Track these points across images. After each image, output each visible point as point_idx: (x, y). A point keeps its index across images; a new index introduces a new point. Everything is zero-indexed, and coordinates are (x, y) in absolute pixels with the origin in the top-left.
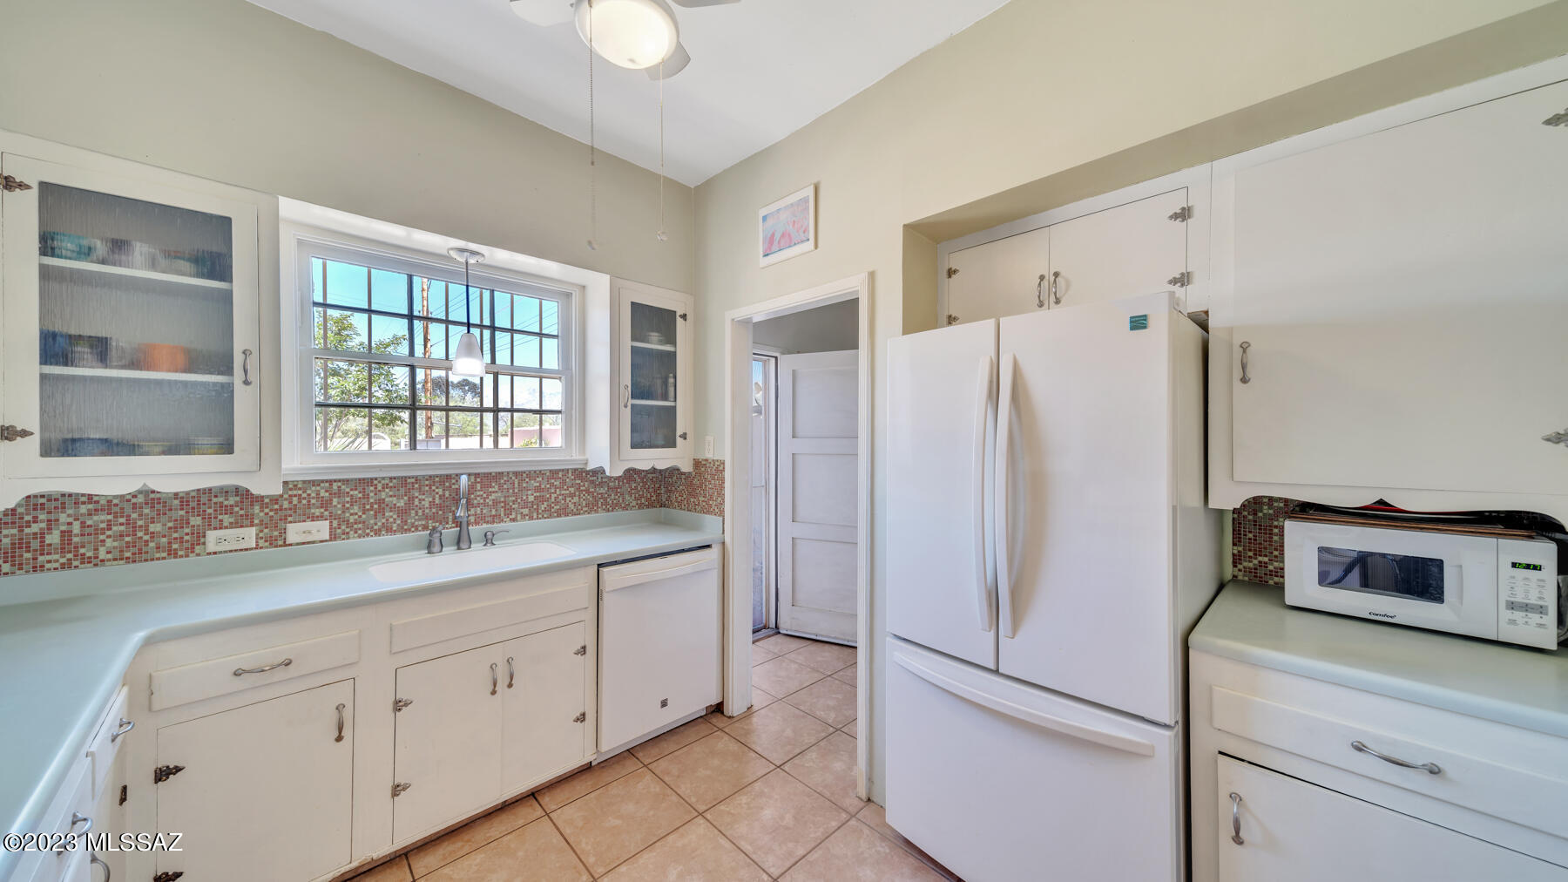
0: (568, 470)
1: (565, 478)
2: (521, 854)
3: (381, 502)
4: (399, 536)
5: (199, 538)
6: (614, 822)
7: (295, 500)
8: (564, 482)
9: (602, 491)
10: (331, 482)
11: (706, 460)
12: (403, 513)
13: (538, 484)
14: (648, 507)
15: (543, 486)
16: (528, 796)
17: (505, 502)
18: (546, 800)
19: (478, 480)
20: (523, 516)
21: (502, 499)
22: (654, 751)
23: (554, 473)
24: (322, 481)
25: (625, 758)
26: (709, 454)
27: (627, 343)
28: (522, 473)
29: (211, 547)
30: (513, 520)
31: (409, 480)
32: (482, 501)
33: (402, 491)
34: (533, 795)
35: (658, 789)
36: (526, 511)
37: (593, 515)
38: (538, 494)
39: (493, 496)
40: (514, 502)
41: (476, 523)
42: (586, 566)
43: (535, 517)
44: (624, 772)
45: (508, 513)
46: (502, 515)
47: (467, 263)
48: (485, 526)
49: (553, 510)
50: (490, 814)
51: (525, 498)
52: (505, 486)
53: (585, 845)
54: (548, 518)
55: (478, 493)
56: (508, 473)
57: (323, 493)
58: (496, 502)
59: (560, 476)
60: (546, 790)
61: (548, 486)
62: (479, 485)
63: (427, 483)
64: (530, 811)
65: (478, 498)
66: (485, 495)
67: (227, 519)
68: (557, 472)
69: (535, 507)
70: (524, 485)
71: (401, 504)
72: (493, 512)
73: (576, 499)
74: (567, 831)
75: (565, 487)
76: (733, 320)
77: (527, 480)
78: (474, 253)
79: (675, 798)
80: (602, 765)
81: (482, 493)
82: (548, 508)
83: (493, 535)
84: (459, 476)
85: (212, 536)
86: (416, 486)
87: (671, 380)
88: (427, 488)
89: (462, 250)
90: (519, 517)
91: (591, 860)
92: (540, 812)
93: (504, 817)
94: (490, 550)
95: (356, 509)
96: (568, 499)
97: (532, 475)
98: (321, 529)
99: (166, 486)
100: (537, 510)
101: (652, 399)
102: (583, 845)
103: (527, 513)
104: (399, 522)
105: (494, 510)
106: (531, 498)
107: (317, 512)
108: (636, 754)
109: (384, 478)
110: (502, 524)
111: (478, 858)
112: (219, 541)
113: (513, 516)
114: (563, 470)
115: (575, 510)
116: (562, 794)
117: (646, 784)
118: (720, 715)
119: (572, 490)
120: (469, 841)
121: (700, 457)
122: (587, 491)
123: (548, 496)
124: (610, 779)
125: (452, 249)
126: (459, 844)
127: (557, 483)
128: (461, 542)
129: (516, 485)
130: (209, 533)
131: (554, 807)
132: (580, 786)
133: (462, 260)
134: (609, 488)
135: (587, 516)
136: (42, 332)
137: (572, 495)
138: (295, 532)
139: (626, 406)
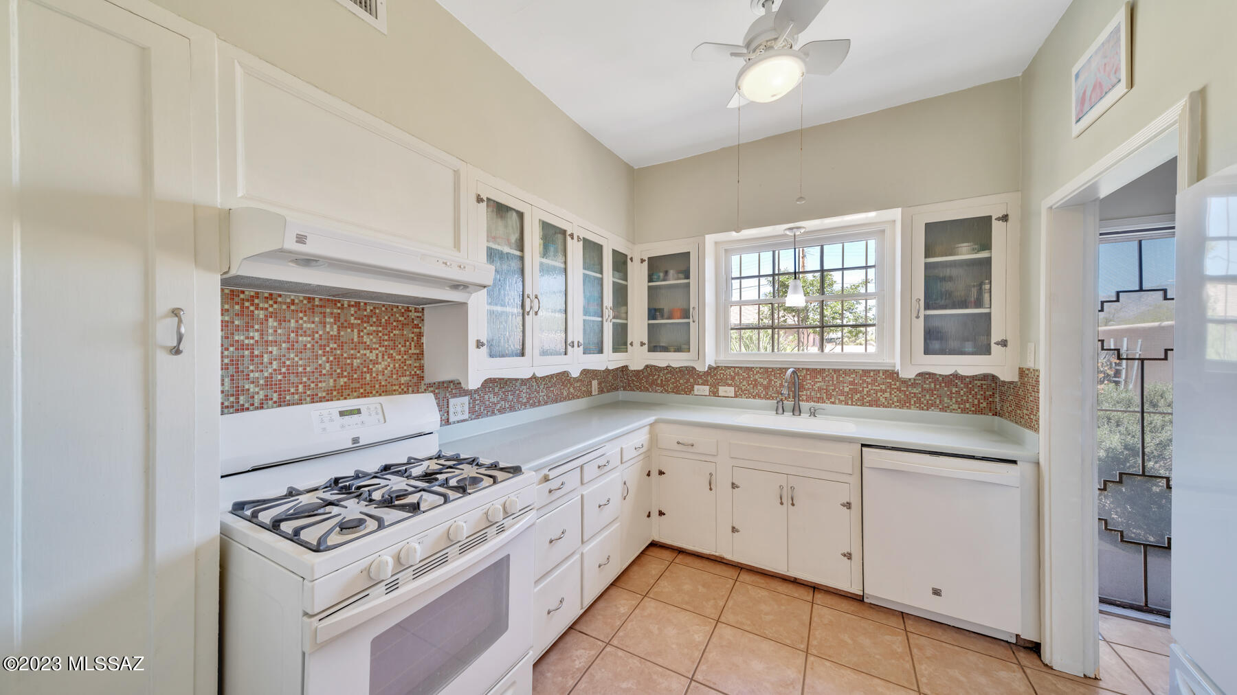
0: (879, 371)
1: (876, 377)
2: (783, 608)
3: (756, 380)
4: (764, 401)
5: (692, 389)
6: (846, 638)
7: (722, 375)
8: (875, 380)
9: (915, 390)
10: (735, 368)
11: (1028, 369)
12: (766, 388)
13: (852, 380)
14: (975, 412)
15: (856, 382)
16: (811, 587)
17: (826, 389)
18: (818, 596)
19: (808, 373)
20: (841, 402)
21: (825, 387)
22: (925, 629)
23: (866, 372)
24: (732, 367)
25: (893, 615)
26: (1030, 364)
27: (920, 261)
28: (839, 370)
29: (696, 393)
30: (833, 403)
31: (769, 370)
32: (811, 387)
33: (766, 375)
34: (815, 588)
35: (899, 650)
36: (842, 398)
37: (905, 411)
38: (852, 387)
39: (818, 385)
40: (833, 390)
41: (807, 401)
42: (850, 442)
43: (850, 403)
44: (884, 622)
45: (829, 396)
46: (825, 398)
47: (795, 235)
48: (812, 403)
49: (865, 400)
50: (786, 580)
51: (841, 388)
52: (827, 379)
53: (818, 633)
54: (861, 406)
55: (808, 381)
56: (829, 369)
57: (732, 374)
58: (820, 389)
59: (872, 374)
60: (823, 591)
61: (861, 382)
62: (808, 376)
63: (778, 372)
64: (807, 595)
65: (808, 385)
66: (813, 383)
67: (701, 381)
68: (869, 371)
69: (850, 396)
70: (841, 379)
71: (765, 383)
72: (818, 395)
73: (887, 395)
74: (815, 619)
75: (877, 384)
76: (1051, 208)
77: (843, 376)
78: (798, 228)
79: (908, 666)
80: (872, 606)
81: (810, 381)
82: (861, 398)
83: (815, 410)
84: (787, 369)
85: (696, 387)
86: (773, 373)
87: (987, 287)
88: (778, 375)
89: (791, 229)
90: (837, 401)
91: (814, 642)
92: (810, 598)
93: (791, 586)
94: (813, 420)
95: (745, 383)
96: (879, 394)
97: (847, 372)
98: (730, 391)
99: (675, 365)
100: (852, 398)
101: (967, 307)
102: (817, 633)
103: (844, 399)
104: (764, 393)
105: (818, 394)
106: (846, 389)
107: (730, 382)
108: (905, 619)
109: (757, 368)
110: (823, 404)
111: (764, 593)
112: (698, 390)
113: (833, 400)
114: (874, 371)
115: (886, 403)
116: (830, 600)
117: (896, 642)
118: (1035, 656)
119: (883, 387)
120: (767, 583)
121: (1025, 366)
122: (899, 389)
123: (861, 389)
124: (870, 617)
125: (786, 230)
126: (763, 581)
127: (869, 380)
128: (796, 411)
129: (835, 379)
130: (696, 386)
131: (819, 602)
132: (845, 605)
133: (792, 234)
134: (923, 389)
135: (897, 410)
136: (648, 309)
137: (884, 391)
138: (722, 390)
139: (918, 317)
